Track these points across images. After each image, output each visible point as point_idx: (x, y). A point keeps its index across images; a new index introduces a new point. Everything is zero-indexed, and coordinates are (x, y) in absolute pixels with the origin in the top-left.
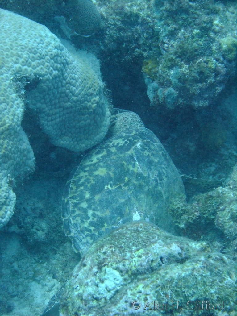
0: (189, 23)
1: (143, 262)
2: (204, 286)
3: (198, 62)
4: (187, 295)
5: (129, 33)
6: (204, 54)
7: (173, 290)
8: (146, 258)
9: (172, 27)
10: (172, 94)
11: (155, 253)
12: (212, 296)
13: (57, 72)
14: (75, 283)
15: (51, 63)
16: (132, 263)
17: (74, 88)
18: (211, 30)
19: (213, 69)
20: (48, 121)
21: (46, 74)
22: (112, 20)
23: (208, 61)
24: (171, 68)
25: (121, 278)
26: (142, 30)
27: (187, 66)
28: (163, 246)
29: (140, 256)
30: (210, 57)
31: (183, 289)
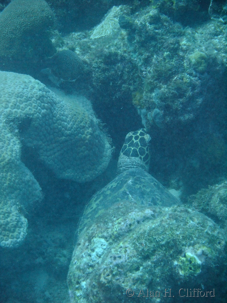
0: (158, 48)
1: (122, 227)
2: (171, 230)
3: (173, 80)
4: (158, 240)
5: (113, 72)
6: (178, 71)
7: (147, 239)
8: (125, 223)
9: (145, 56)
10: (158, 114)
11: (131, 219)
12: (178, 237)
13: (45, 110)
14: (74, 260)
15: (38, 103)
16: (113, 230)
17: (66, 123)
18: (179, 50)
19: (188, 83)
20: (48, 157)
21: (35, 113)
22: (95, 64)
23: (182, 77)
24: (152, 91)
25: (106, 243)
26: (123, 66)
27: (166, 86)
28: (138, 212)
29: (119, 223)
30: (183, 74)
31: (154, 237)
